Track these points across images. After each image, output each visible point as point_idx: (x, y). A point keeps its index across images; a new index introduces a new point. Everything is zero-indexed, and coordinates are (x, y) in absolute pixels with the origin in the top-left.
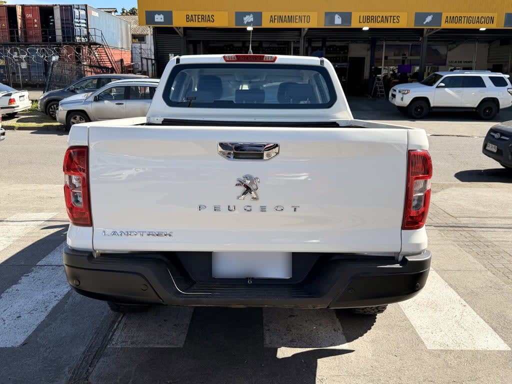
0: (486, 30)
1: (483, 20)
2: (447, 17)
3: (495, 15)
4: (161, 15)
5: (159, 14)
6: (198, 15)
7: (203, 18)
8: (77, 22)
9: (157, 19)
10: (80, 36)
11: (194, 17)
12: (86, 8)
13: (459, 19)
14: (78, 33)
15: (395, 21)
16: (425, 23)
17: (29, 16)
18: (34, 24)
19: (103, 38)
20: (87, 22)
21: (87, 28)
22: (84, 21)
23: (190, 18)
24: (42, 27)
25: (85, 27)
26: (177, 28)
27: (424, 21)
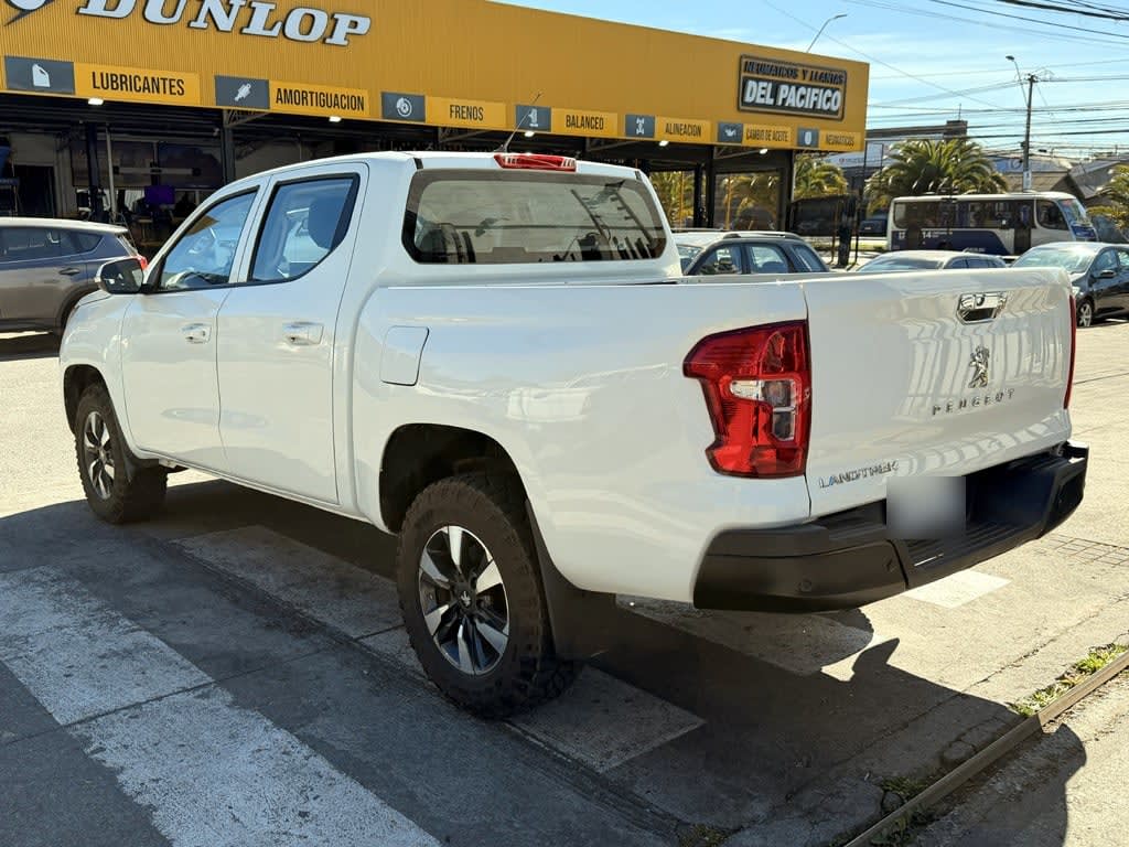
0: (343, 120)
1: (345, 102)
2: (279, 90)
3: (364, 94)
13: (303, 97)
15: (174, 90)
16: (237, 99)
27: (236, 95)
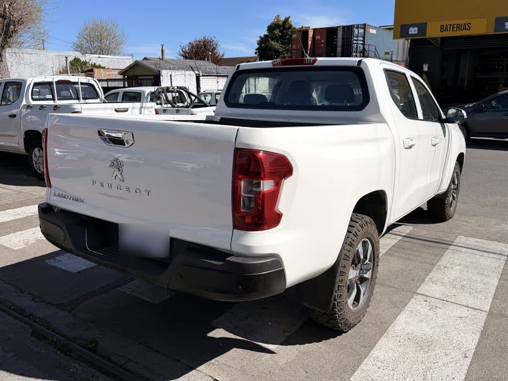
4: (416, 27)
5: (413, 27)
6: (454, 25)
7: (459, 27)
8: (355, 40)
9: (411, 31)
10: (356, 52)
11: (449, 26)
12: (364, 26)
14: (354, 50)
17: (318, 37)
18: (322, 43)
19: (376, 53)
20: (364, 40)
21: (363, 44)
22: (361, 39)
23: (444, 28)
24: (327, 47)
25: (362, 44)
26: (431, 38)
